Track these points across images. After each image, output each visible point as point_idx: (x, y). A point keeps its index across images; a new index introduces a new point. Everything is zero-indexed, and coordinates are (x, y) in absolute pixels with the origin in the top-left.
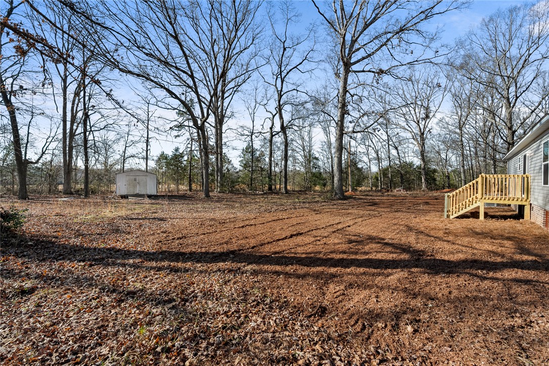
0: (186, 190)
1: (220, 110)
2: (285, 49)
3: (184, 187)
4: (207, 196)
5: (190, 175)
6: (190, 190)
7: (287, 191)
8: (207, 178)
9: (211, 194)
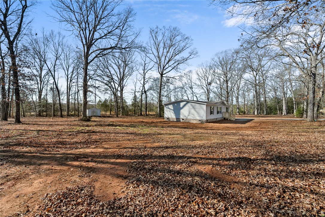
0: (109, 115)
1: (122, 85)
2: (145, 64)
3: (108, 113)
4: (117, 116)
5: (111, 109)
6: (111, 114)
7: (147, 115)
8: (117, 110)
9: (118, 116)
